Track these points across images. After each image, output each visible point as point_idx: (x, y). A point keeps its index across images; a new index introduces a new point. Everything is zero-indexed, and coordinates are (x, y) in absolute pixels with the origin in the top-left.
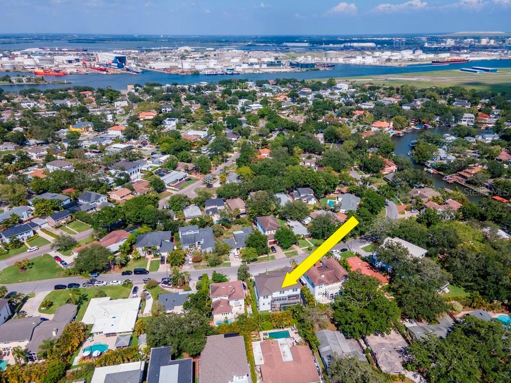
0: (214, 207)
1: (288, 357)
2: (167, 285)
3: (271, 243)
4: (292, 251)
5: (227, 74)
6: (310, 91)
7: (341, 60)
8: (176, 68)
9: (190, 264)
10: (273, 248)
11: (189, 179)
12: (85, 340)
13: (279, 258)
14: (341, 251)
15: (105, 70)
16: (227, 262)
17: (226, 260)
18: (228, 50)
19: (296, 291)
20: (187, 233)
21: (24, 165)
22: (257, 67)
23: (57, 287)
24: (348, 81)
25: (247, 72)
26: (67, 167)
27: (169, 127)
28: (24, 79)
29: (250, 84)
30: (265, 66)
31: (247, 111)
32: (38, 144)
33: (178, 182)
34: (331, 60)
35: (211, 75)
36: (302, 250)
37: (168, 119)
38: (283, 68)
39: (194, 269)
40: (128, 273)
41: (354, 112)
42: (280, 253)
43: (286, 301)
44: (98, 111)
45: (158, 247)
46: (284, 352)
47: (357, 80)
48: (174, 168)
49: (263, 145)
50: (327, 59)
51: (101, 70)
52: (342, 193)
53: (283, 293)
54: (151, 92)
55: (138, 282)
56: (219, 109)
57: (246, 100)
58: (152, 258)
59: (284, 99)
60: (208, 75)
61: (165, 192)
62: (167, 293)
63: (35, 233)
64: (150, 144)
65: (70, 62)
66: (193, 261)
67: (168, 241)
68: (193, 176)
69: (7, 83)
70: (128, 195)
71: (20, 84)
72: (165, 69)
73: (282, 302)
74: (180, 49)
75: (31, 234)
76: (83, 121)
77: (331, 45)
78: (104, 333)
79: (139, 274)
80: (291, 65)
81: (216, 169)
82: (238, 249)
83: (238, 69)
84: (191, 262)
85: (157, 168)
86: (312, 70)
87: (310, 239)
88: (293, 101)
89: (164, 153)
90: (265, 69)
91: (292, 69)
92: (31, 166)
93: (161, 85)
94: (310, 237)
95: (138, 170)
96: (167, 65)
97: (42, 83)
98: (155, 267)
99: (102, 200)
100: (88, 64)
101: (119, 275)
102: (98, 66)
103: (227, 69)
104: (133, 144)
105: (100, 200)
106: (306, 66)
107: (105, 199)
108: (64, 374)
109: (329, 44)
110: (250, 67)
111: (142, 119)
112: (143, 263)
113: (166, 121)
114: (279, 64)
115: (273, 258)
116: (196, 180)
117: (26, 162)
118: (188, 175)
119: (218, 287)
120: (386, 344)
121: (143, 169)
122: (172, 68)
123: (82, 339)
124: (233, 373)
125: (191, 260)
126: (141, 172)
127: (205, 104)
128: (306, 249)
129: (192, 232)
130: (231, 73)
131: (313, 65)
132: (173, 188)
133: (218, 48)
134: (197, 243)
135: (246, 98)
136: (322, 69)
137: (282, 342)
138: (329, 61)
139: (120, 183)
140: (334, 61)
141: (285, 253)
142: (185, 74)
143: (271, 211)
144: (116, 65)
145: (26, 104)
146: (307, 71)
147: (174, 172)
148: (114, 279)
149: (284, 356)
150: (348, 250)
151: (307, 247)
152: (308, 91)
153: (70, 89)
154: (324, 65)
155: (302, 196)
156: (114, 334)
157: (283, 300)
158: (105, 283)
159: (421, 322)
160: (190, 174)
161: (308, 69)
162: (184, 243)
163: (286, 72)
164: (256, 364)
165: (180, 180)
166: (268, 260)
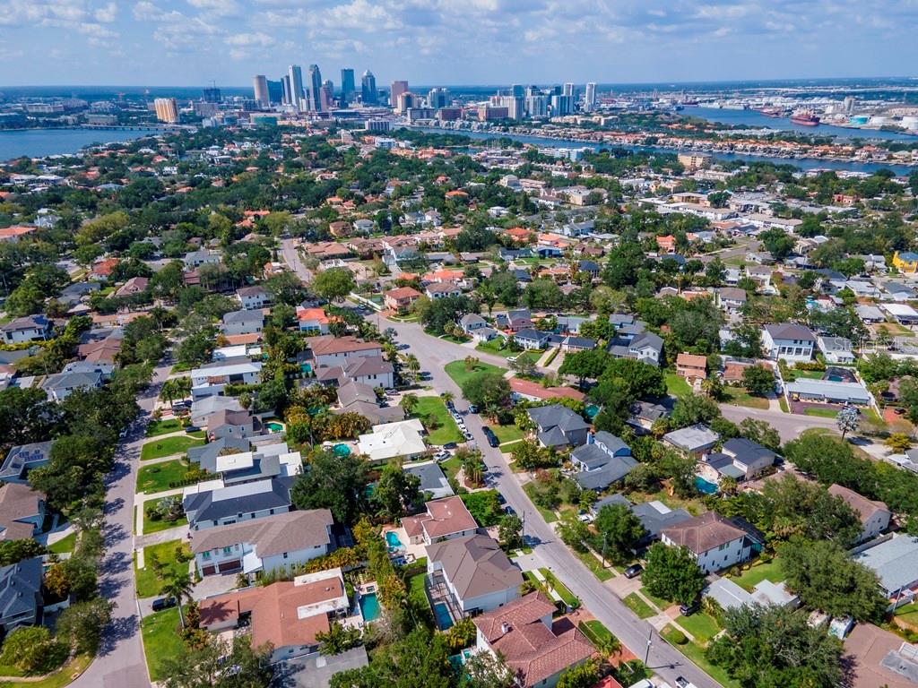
0: (732, 456)
1: (304, 613)
4: (650, 604)
12: (352, 438)
13: (612, 587)
16: (560, 516)
17: (563, 513)
20: (599, 445)
26: (734, 302)
33: (823, 402)
36: (669, 624)
39: (521, 485)
40: (486, 429)
42: (630, 586)
45: (542, 429)
46: (317, 606)
48: (877, 380)
58: (531, 440)
61: (764, 400)
63: (546, 347)
67: (564, 433)
70: (696, 368)
75: (537, 345)
79: (490, 440)
95: (808, 351)
101: (480, 426)
112: (516, 436)
119: (446, 502)
121: (831, 356)
126: (813, 357)
129: (605, 449)
132: (788, 404)
134: (582, 465)
141: (633, 594)
147: (859, 384)
149: (310, 607)
151: (688, 635)
160: (882, 405)
162: (577, 454)
164: (296, 578)
165: (831, 401)
166: (592, 570)
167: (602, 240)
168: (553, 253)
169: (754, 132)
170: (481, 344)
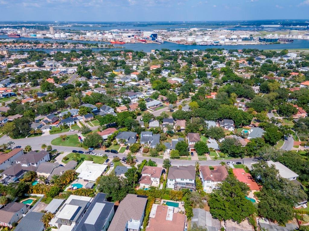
0: (167, 123)
1: (170, 218)
2: (123, 162)
3: (192, 150)
4: (203, 157)
5: (213, 45)
6: (265, 57)
7: (300, 37)
8: (184, 40)
9: (141, 153)
10: (192, 153)
11: (162, 106)
12: (74, 180)
13: (194, 160)
14: (237, 163)
15: (145, 41)
16: (162, 156)
17: (161, 154)
18: (221, 30)
19: (192, 181)
20: (145, 135)
21: (85, 88)
22: (235, 41)
23: (74, 151)
24: (299, 52)
25: (227, 44)
26: (103, 92)
27: (164, 75)
28: (104, 45)
29: (225, 51)
30: (240, 40)
31: (215, 68)
32: (96, 79)
33: (155, 106)
34: (292, 37)
35: (203, 45)
36: (211, 158)
37: (164, 70)
38: (253, 42)
39: (142, 156)
40: (107, 151)
41: (290, 73)
42: (196, 157)
43: (184, 186)
44: (131, 63)
45: (127, 140)
46: (169, 215)
47: (305, 51)
48: (156, 98)
49: (214, 90)
50: (289, 35)
51: (143, 41)
52: (255, 126)
53: (183, 180)
54: (162, 54)
55: (111, 157)
56: (198, 66)
57: (217, 61)
58: (123, 146)
59: (243, 62)
60: (201, 45)
61: (146, 111)
62: (122, 166)
63: (75, 122)
64: (150, 84)
65: (129, 37)
66: (143, 152)
67: (134, 138)
68: (165, 104)
69: (96, 47)
70: (125, 110)
71: (102, 48)
72: (177, 41)
73: (181, 186)
74: (191, 29)
75: (73, 123)
76: (121, 68)
77: (298, 26)
78: (83, 179)
79: (113, 153)
80: (260, 40)
81: (180, 101)
82: (171, 149)
83: (222, 42)
84: (142, 152)
85: (148, 97)
86: (274, 43)
87: (219, 152)
88: (249, 64)
89: (154, 89)
90: (240, 42)
91: (259, 43)
92: (88, 89)
93: (170, 51)
94: (219, 151)
95: (137, 97)
96: (179, 39)
97: (112, 47)
98: (123, 151)
99: (111, 111)
100: (137, 38)
101: (103, 152)
102: (142, 39)
103: (214, 42)
104: (141, 83)
105: (110, 111)
106: (271, 40)
107: (113, 110)
108: (58, 194)
109: (296, 26)
110: (231, 41)
111: (152, 69)
112: (117, 147)
113: (163, 71)
114: (251, 38)
115: (190, 159)
116: (166, 106)
117: (86, 87)
118: (162, 103)
119: (147, 168)
120: (238, 229)
121: (140, 97)
122: (182, 41)
123: (72, 179)
124: (132, 217)
125: (142, 150)
126: (138, 99)
127: (190, 63)
128: (213, 158)
129: (148, 135)
130: (216, 44)
131: (276, 40)
132: (151, 109)
133: (214, 29)
134: (149, 142)
135: (217, 60)
136: (282, 43)
137: (171, 209)
138: (291, 37)
139: (125, 103)
140: (294, 37)
141: (199, 158)
142: (188, 44)
143: (199, 130)
144: (151, 38)
145: (99, 58)
146: (270, 44)
147: (155, 100)
148: (100, 153)
149: (168, 217)
150: (242, 164)
151: (214, 157)
152: (263, 57)
153: (122, 51)
154: (285, 40)
155: (225, 124)
156: (87, 181)
157: (183, 184)
158: (95, 154)
159: (274, 222)
160: (164, 103)
161: (271, 42)
162: (142, 141)
163: (254, 44)
164: (150, 217)
165: (156, 106)
166: (186, 159)
167: (21, 85)
168: (12, 94)
169: (5, 41)
170: (51, 132)
